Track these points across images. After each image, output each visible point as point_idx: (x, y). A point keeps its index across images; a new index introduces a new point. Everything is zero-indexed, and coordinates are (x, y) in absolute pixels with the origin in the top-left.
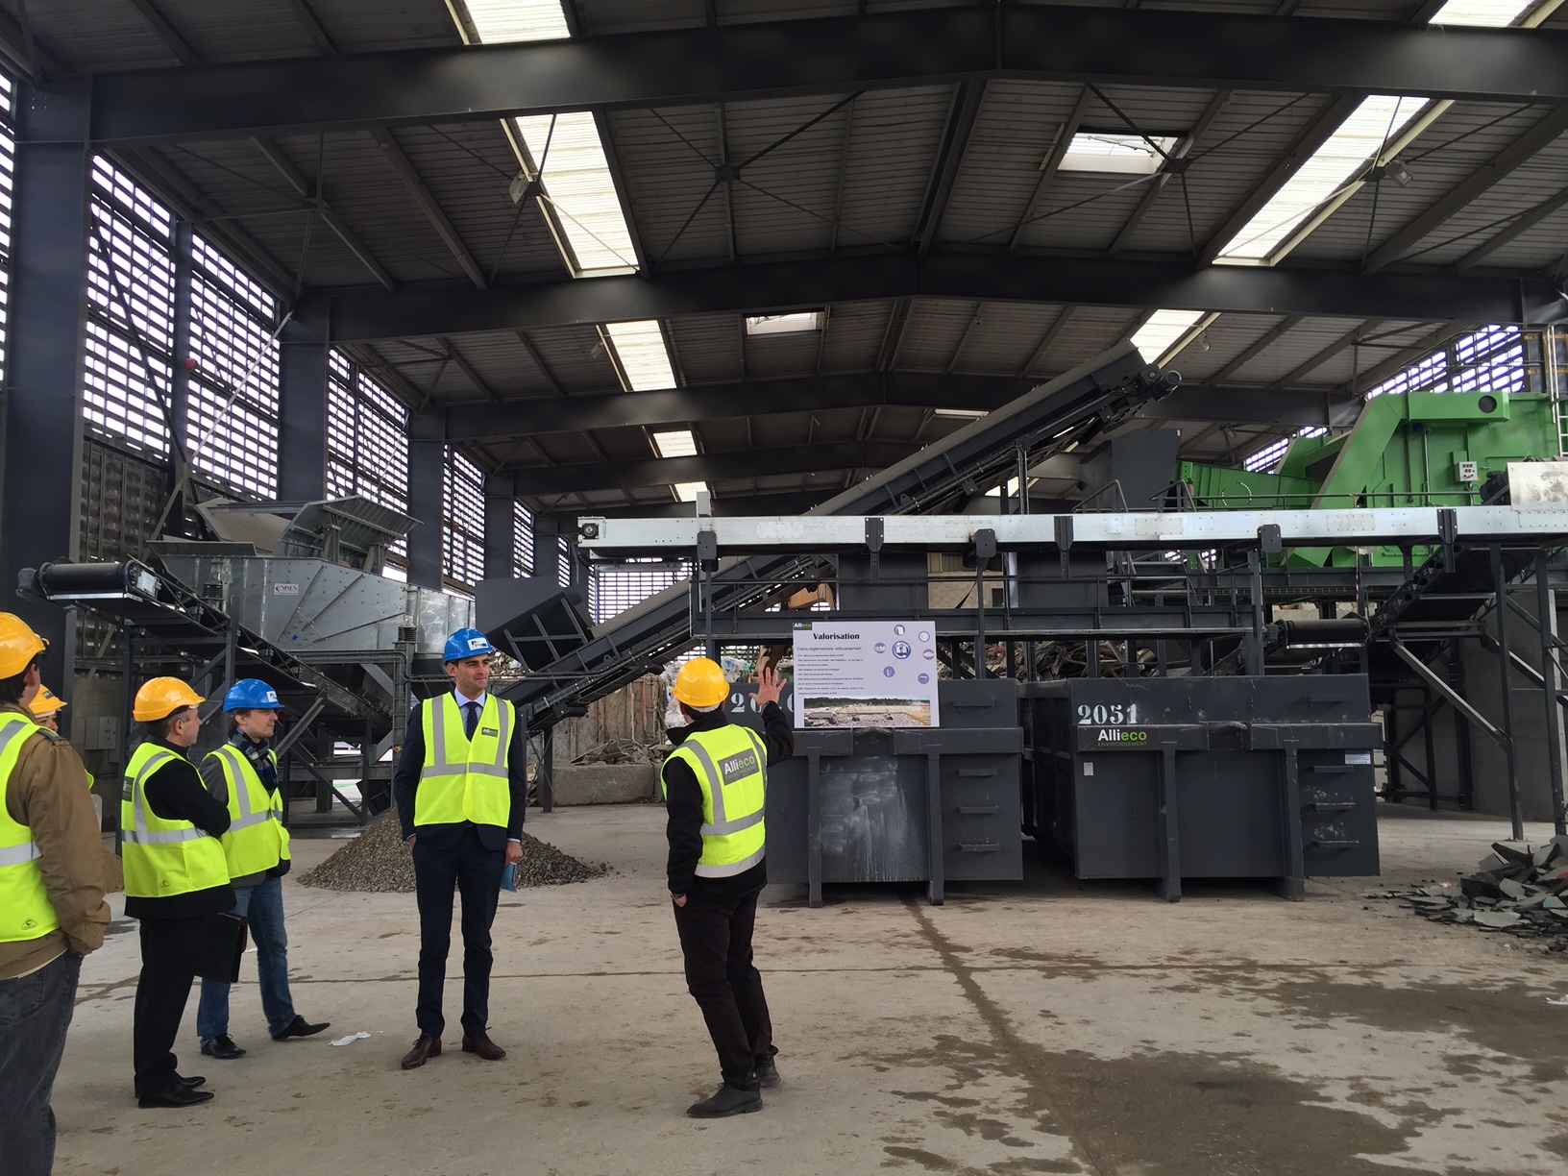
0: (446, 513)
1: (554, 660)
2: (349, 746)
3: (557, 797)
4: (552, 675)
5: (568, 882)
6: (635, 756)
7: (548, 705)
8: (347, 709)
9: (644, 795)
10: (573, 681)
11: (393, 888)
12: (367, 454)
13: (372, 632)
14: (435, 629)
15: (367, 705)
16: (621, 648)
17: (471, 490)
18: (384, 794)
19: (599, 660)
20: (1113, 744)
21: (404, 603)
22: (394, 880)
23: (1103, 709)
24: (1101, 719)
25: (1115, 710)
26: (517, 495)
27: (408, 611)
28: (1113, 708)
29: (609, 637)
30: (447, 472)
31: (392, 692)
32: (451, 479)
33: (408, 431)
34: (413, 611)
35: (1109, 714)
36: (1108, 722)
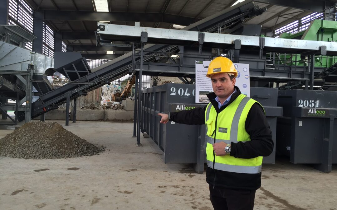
0: (44, 41)
1: (79, 78)
2: (12, 100)
3: (77, 118)
4: (78, 82)
5: (93, 155)
6: (99, 107)
7: (77, 91)
8: (10, 88)
9: (101, 118)
10: (84, 85)
11: (22, 157)
12: (21, 20)
13: (20, 65)
14: (41, 66)
15: (18, 88)
16: (100, 76)
17: (50, 36)
18: (23, 116)
19: (93, 79)
20: (313, 115)
21: (30, 57)
22: (23, 153)
23: (307, 101)
24: (306, 105)
25: (312, 102)
26: (63, 39)
27: (32, 60)
28: (311, 101)
29: (96, 72)
30: (44, 30)
31: (26, 84)
32: (45, 32)
33: (33, 16)
34: (33, 60)
35: (309, 103)
36: (309, 106)
